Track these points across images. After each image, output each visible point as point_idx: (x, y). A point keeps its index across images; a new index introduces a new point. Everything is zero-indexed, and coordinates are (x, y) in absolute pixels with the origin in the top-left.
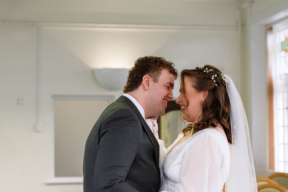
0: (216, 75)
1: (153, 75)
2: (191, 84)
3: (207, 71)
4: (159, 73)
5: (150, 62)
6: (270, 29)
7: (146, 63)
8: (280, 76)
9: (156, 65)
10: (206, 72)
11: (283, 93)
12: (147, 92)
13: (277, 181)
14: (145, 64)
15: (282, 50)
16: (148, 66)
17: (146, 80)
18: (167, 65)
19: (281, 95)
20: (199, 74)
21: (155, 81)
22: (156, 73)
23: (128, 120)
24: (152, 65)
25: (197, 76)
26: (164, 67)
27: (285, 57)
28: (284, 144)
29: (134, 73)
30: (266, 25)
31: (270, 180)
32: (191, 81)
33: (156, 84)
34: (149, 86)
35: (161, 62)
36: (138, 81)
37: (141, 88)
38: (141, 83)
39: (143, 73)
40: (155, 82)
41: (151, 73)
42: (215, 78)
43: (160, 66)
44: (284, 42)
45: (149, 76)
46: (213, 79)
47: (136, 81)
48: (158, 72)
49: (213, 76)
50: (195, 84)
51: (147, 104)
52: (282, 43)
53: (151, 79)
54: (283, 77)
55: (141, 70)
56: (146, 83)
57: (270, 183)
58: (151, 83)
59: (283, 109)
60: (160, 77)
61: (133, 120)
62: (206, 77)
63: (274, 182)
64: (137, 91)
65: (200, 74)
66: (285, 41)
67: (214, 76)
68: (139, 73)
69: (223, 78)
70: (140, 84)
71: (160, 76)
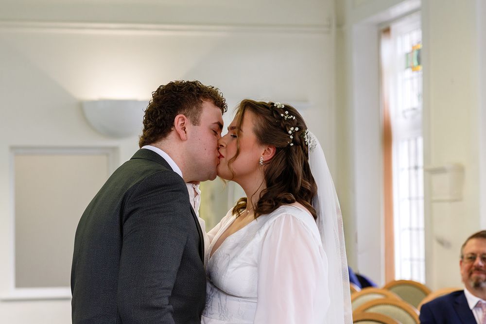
0: (297, 129)
1: (190, 112)
2: (253, 126)
3: (286, 117)
4: (200, 109)
5: (181, 91)
6: (386, 31)
7: (175, 94)
8: (404, 112)
9: (193, 95)
10: (284, 117)
11: (409, 140)
12: (185, 143)
13: (399, 294)
14: (173, 96)
15: (407, 68)
16: (179, 99)
17: (180, 122)
18: (209, 93)
19: (406, 144)
20: (271, 115)
21: (195, 122)
22: (195, 108)
23: (172, 191)
24: (186, 96)
25: (268, 118)
26: (205, 97)
27: (412, 78)
28: (411, 229)
29: (157, 112)
30: (380, 24)
31: (386, 292)
32: (254, 122)
33: (196, 127)
34: (186, 133)
35: (199, 89)
36: (166, 125)
37: (172, 136)
38: (172, 129)
39: (173, 111)
40: (195, 125)
41: (186, 110)
42: (294, 133)
43: (198, 96)
44: (410, 53)
45: (184, 115)
46: (290, 132)
47: (163, 125)
48: (197, 107)
49: (292, 129)
50: (259, 129)
51: (185, 162)
52: (407, 54)
53: (187, 121)
54: (408, 114)
55: (168, 106)
56: (181, 127)
57: (386, 296)
58: (189, 127)
59: (409, 169)
60: (202, 115)
61: (180, 191)
62: (280, 125)
63: (393, 295)
64: (167, 141)
65: (273, 115)
66: (412, 51)
67: (295, 128)
68: (166, 112)
69: (306, 136)
70: (170, 131)
71: (202, 112)
